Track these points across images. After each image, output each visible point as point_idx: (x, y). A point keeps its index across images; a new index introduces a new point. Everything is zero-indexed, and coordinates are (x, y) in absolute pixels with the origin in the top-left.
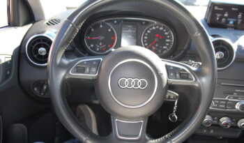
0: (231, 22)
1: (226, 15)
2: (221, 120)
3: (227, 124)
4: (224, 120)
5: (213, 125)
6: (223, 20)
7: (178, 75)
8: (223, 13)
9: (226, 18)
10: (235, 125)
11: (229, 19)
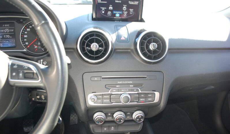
0: (118, 15)
1: (111, 8)
2: (115, 115)
3: (120, 119)
4: (118, 115)
5: (106, 122)
6: (109, 13)
7: (21, 75)
8: (107, 6)
9: (112, 11)
10: (131, 119)
11: (114, 12)
